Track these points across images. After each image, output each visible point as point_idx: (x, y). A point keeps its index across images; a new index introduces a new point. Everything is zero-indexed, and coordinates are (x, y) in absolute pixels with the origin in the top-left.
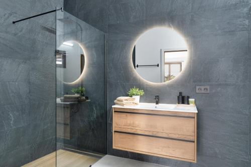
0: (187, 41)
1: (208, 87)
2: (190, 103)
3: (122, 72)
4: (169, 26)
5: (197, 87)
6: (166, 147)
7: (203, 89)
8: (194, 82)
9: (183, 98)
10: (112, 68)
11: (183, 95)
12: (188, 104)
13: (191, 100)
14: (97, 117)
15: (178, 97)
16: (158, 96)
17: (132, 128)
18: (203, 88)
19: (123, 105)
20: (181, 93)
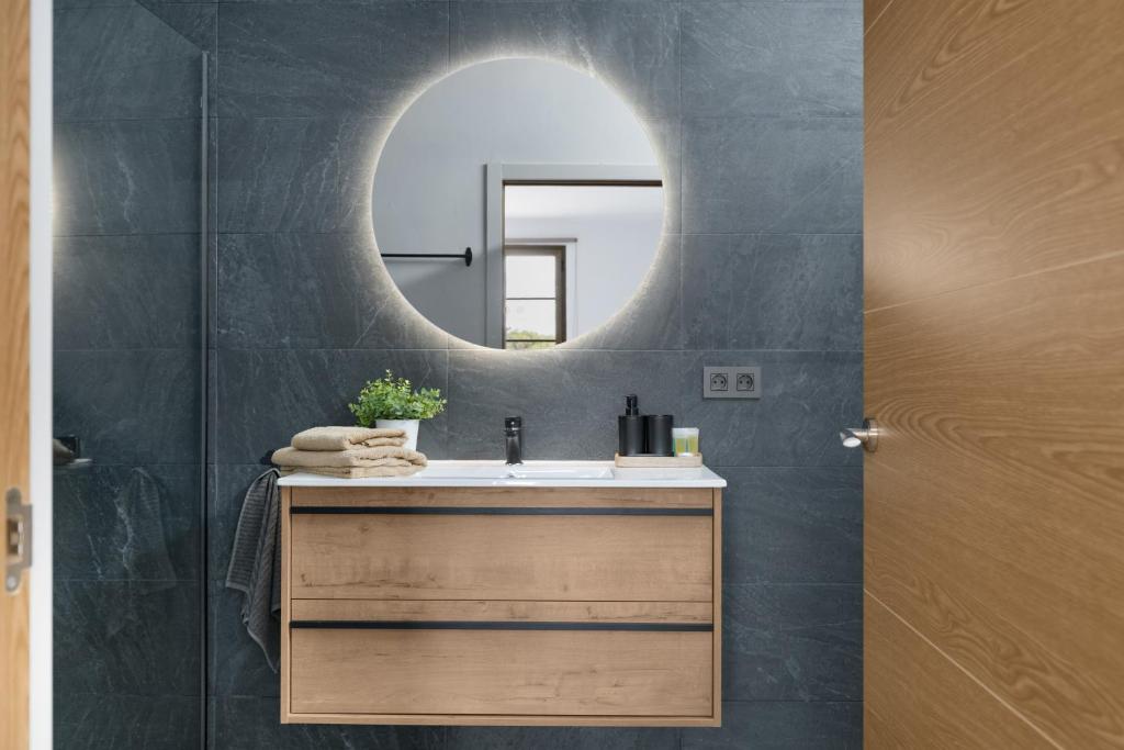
0: (662, 139)
1: (755, 371)
2: (676, 446)
3: (312, 284)
4: (575, 54)
5: (709, 371)
6: (577, 673)
7: (732, 380)
8: (694, 343)
9: (646, 423)
10: (240, 262)
11: (644, 410)
12: (670, 453)
13: (682, 434)
14: (144, 563)
15: (623, 421)
16: (519, 422)
17: (401, 592)
18: (732, 373)
19: (346, 470)
20: (632, 402)
